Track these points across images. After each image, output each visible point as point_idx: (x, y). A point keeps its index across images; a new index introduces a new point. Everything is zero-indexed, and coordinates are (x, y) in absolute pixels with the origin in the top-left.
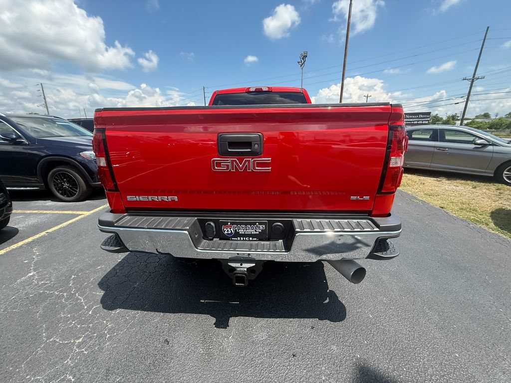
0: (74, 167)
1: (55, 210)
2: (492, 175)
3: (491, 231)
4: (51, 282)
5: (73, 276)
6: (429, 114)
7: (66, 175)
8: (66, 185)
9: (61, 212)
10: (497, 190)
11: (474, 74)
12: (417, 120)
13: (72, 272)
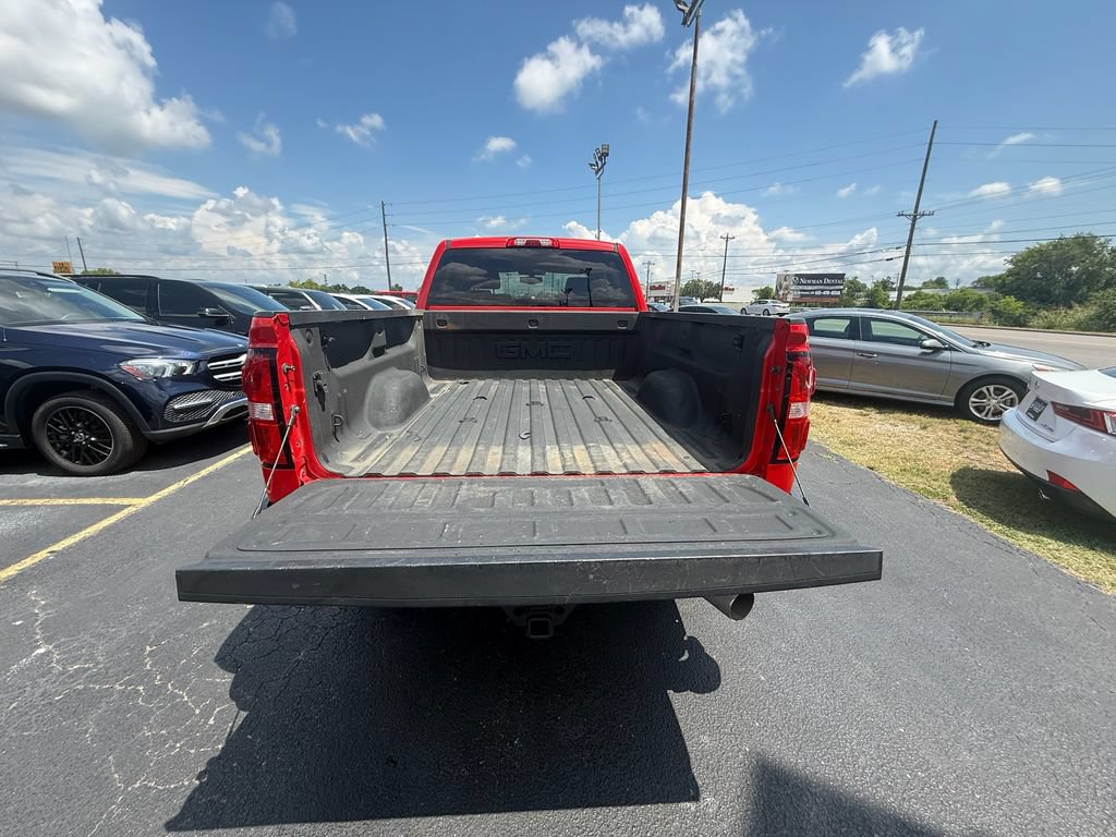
0: (102, 394)
1: (55, 498)
2: (952, 404)
3: (951, 510)
4: (97, 664)
5: (148, 648)
6: (841, 276)
7: (82, 414)
8: (80, 437)
9: (73, 502)
10: (961, 431)
11: (917, 207)
12: (821, 287)
13: (145, 640)
